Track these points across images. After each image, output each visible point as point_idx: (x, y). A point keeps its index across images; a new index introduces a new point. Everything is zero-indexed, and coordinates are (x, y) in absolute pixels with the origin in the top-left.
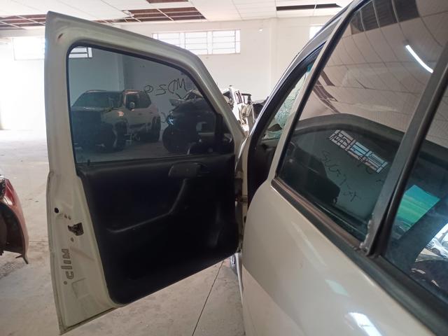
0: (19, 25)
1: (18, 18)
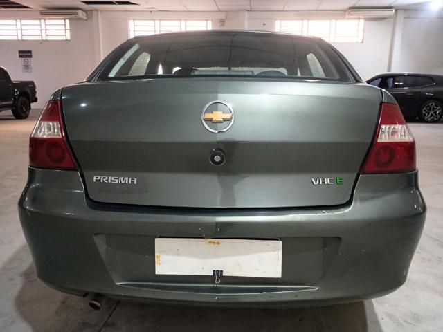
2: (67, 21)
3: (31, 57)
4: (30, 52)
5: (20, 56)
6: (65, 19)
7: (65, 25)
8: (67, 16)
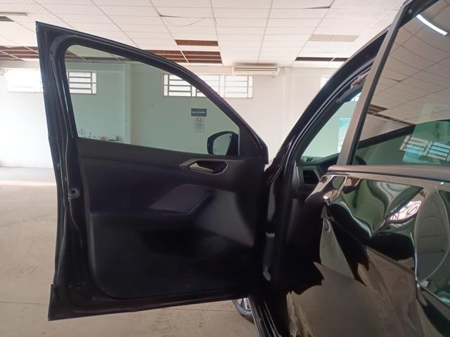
0: (20, 57)
1: (25, 49)
2: (251, 78)
3: (205, 115)
4: (205, 110)
5: (193, 115)
6: (248, 76)
7: (248, 81)
8: (251, 73)
